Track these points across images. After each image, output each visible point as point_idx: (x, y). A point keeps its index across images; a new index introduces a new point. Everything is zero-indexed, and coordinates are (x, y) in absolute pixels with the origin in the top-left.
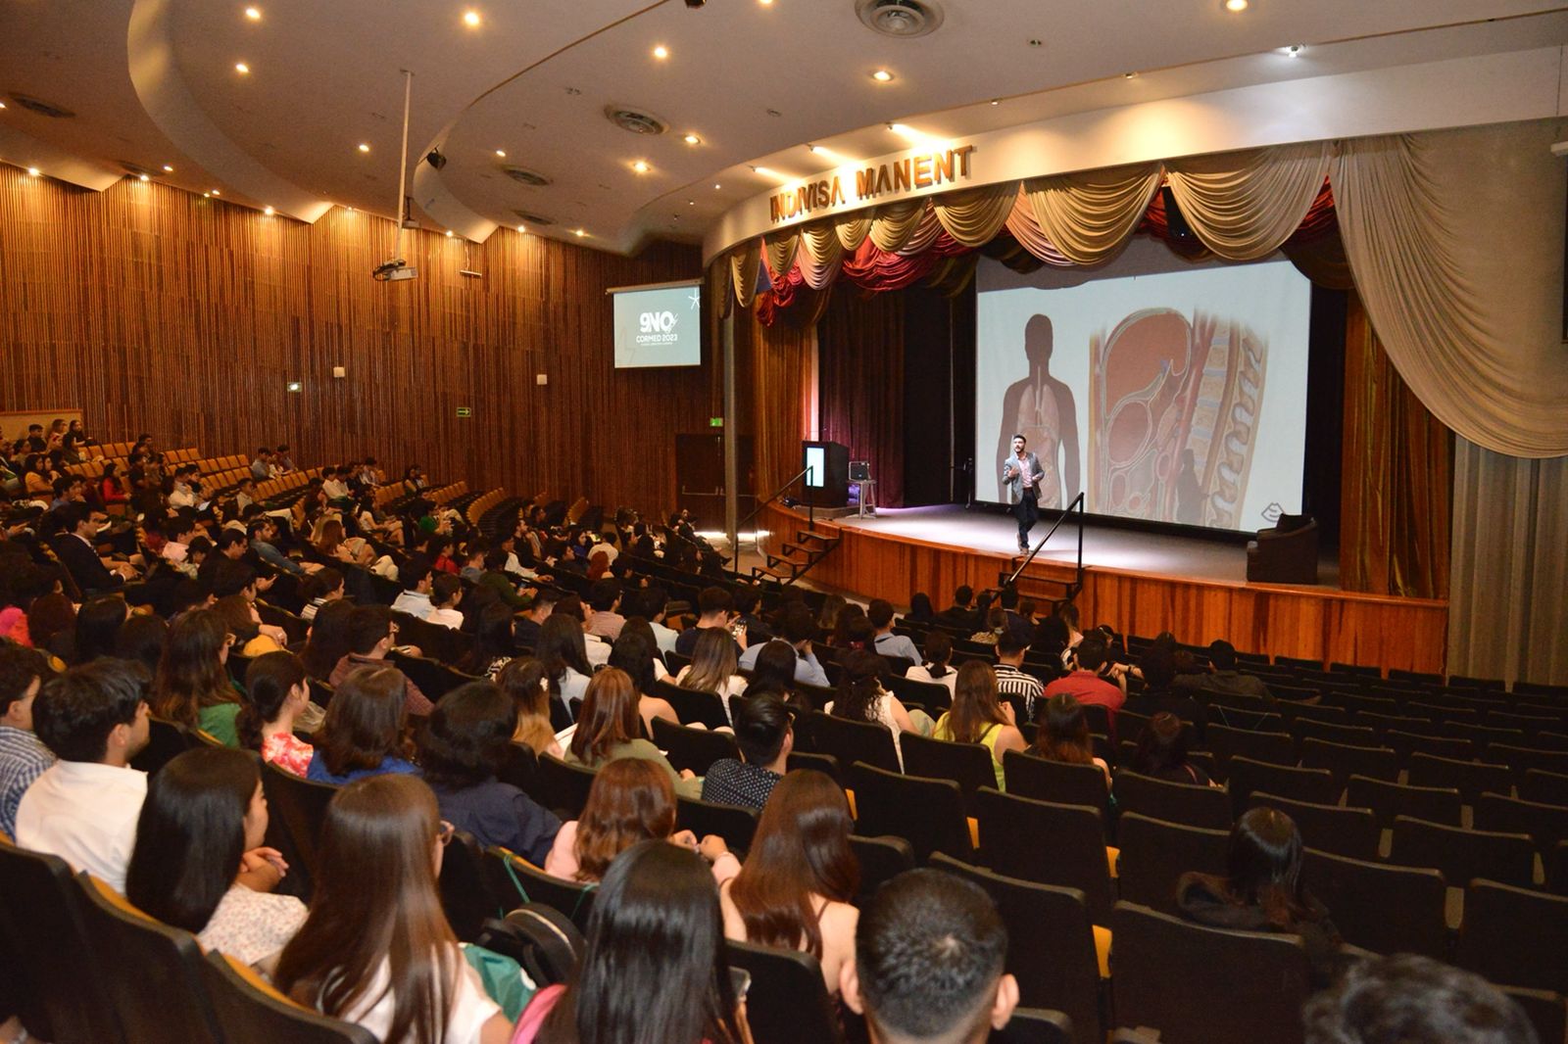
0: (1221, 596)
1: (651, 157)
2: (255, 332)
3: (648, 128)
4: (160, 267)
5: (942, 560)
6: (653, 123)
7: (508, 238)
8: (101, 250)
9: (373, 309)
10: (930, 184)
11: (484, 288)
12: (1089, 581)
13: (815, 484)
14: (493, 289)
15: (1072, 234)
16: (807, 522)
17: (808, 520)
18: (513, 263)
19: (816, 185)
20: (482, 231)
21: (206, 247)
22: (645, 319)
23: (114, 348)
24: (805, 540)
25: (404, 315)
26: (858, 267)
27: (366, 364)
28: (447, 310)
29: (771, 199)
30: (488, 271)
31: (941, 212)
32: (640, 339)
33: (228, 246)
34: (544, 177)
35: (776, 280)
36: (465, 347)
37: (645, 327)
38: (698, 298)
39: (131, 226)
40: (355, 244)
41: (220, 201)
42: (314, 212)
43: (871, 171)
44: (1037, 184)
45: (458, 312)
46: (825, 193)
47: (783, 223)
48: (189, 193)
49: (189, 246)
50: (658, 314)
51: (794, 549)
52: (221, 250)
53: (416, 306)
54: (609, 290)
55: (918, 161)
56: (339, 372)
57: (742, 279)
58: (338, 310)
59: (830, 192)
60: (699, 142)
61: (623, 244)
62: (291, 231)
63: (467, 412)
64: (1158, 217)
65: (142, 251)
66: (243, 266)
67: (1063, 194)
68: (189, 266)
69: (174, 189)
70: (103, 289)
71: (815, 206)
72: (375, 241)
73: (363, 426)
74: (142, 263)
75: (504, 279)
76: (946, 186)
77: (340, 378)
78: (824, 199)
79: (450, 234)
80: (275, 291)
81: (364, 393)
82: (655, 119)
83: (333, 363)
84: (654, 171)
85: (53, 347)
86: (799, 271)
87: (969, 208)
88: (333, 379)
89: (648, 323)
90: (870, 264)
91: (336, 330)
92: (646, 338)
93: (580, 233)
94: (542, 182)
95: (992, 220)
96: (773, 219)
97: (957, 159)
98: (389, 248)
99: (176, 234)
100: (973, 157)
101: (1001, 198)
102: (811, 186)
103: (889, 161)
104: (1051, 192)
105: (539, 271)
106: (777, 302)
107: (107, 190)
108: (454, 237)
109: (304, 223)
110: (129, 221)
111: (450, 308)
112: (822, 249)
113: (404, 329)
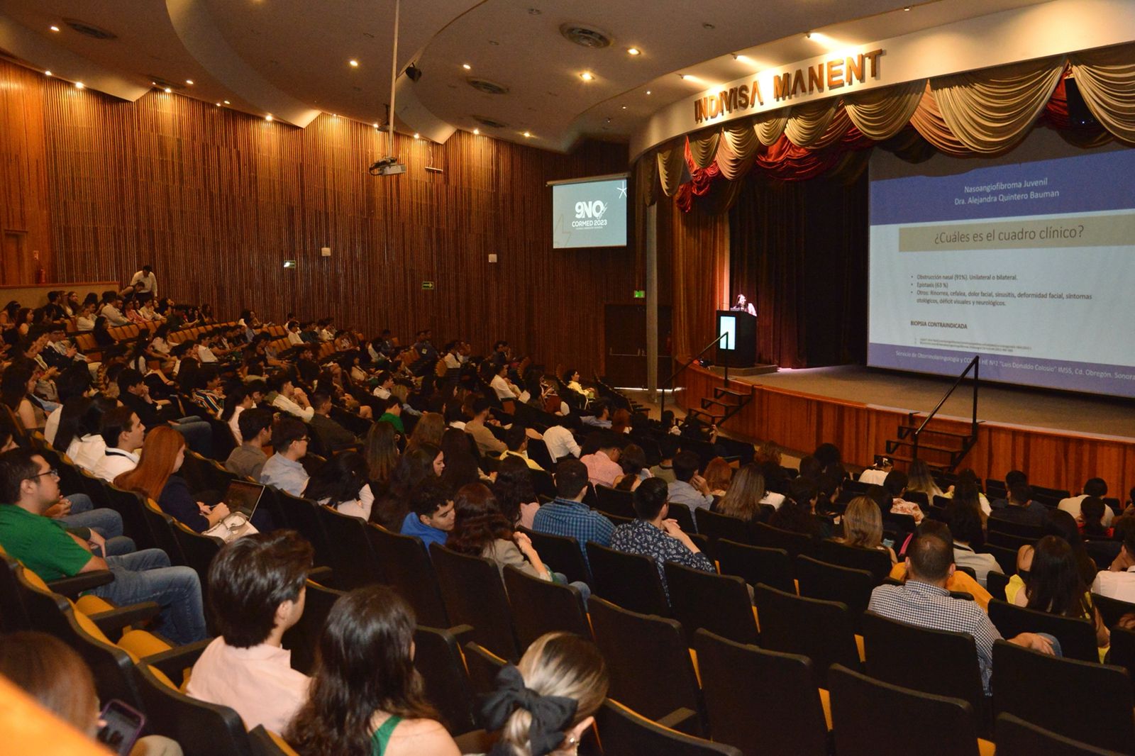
0: (1114, 451)
1: (597, 69)
2: (257, 219)
3: (596, 42)
4: (181, 166)
5: (846, 414)
6: (601, 38)
7: (465, 139)
8: (134, 150)
9: (353, 201)
10: (842, 85)
11: (445, 180)
12: (984, 436)
13: (729, 348)
14: (452, 183)
15: (977, 127)
16: (721, 380)
17: (724, 378)
18: (469, 160)
19: (736, 89)
20: (444, 134)
21: (218, 148)
22: (580, 207)
23: (144, 231)
24: (722, 395)
25: (379, 205)
26: (770, 160)
27: (348, 244)
28: (414, 200)
29: (696, 103)
30: (448, 167)
31: (850, 109)
32: (575, 224)
33: (235, 147)
34: (501, 87)
35: (695, 173)
36: (429, 230)
37: (579, 214)
38: (626, 189)
39: (157, 131)
40: (339, 146)
41: (228, 109)
42: (306, 119)
43: (787, 76)
44: (940, 82)
45: (424, 202)
46: (745, 97)
47: (706, 123)
48: (203, 103)
49: (205, 147)
50: (590, 203)
51: (711, 403)
52: (230, 151)
53: (389, 197)
54: (549, 183)
55: (831, 65)
56: (326, 251)
57: (666, 172)
58: (325, 201)
59: (749, 95)
60: (640, 53)
61: (562, 144)
62: (286, 134)
63: (430, 285)
64: (1058, 108)
65: (166, 151)
66: (248, 163)
67: (967, 90)
68: (204, 164)
69: (192, 100)
70: (136, 183)
71: (736, 107)
72: (356, 143)
73: (346, 297)
74: (166, 161)
75: (461, 174)
76: (857, 86)
77: (327, 257)
78: (744, 102)
79: (417, 136)
80: (274, 184)
81: (346, 270)
82: (603, 33)
83: (321, 243)
84: (598, 80)
85: (95, 229)
86: (717, 165)
87: (877, 106)
88: (321, 258)
89: (582, 210)
90: (781, 158)
91: (323, 217)
92: (580, 224)
93: (527, 135)
94: (498, 91)
95: (899, 115)
96: (697, 120)
97: (868, 62)
98: (367, 148)
99: (194, 138)
100: (883, 60)
101: (908, 96)
102: (732, 91)
103: (804, 66)
104: (956, 89)
105: (490, 167)
106: (695, 192)
107: (138, 101)
108: (420, 139)
109: (297, 128)
110: (156, 126)
111: (417, 199)
112: (741, 145)
113: (379, 216)
